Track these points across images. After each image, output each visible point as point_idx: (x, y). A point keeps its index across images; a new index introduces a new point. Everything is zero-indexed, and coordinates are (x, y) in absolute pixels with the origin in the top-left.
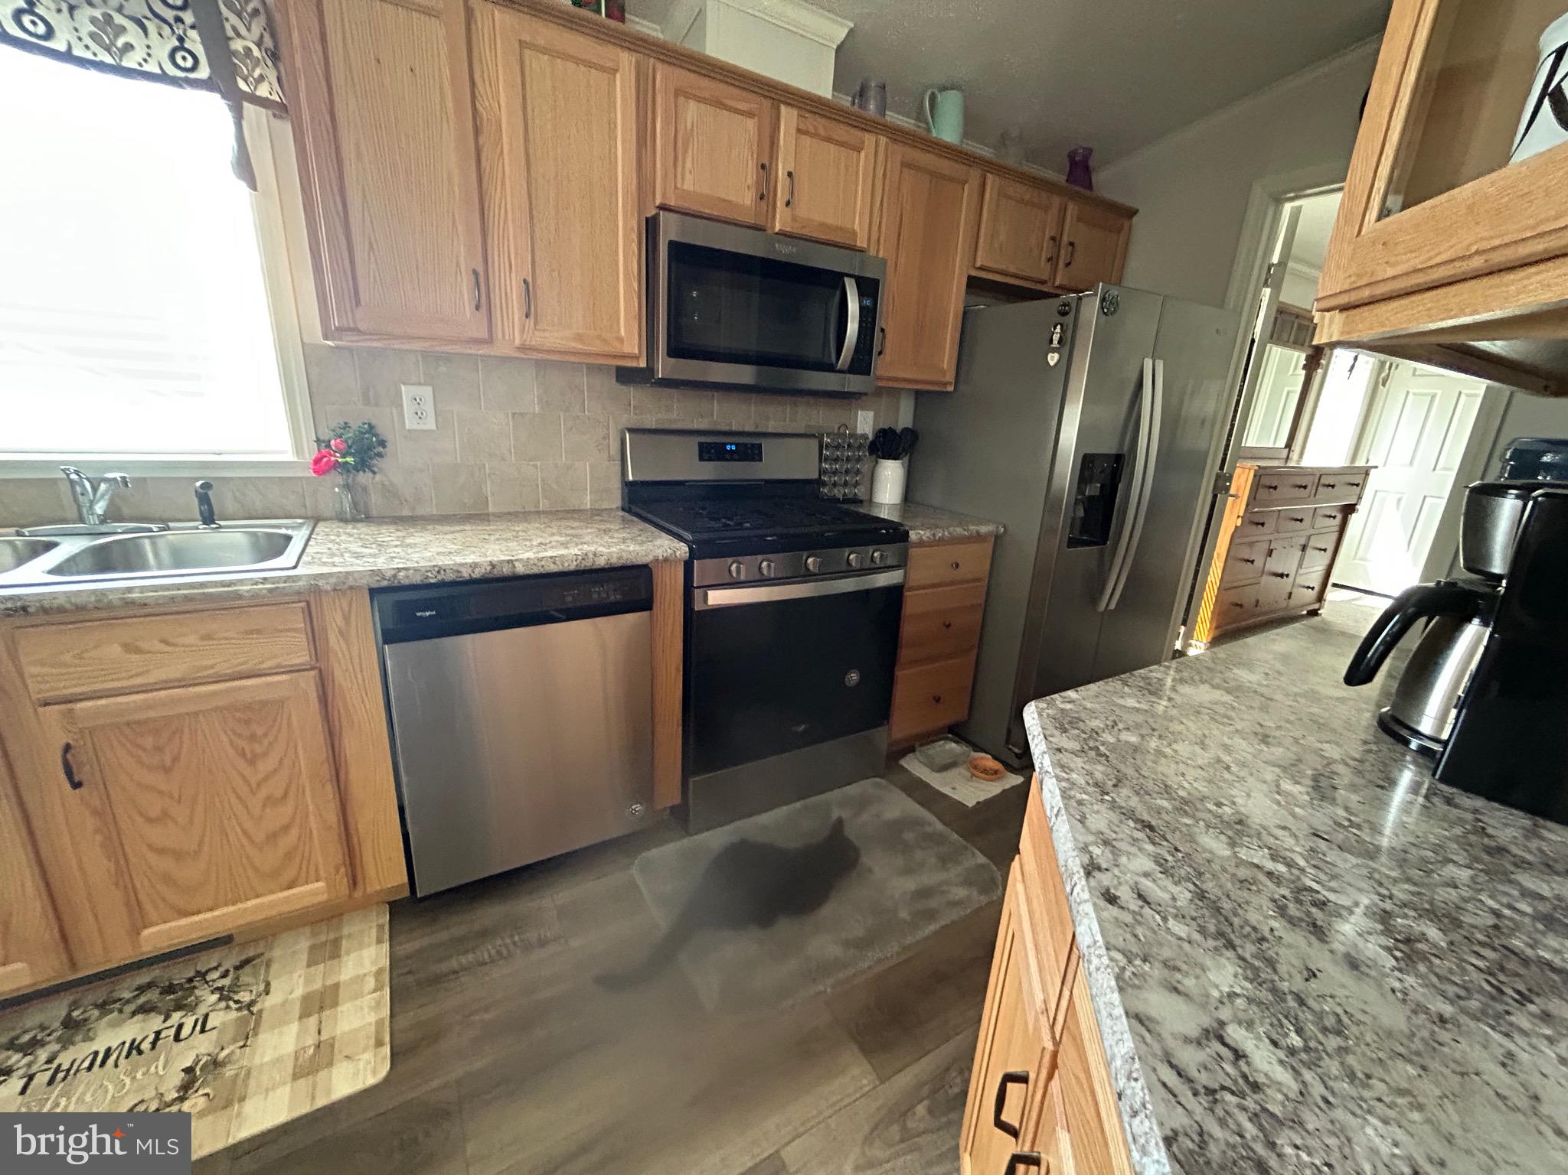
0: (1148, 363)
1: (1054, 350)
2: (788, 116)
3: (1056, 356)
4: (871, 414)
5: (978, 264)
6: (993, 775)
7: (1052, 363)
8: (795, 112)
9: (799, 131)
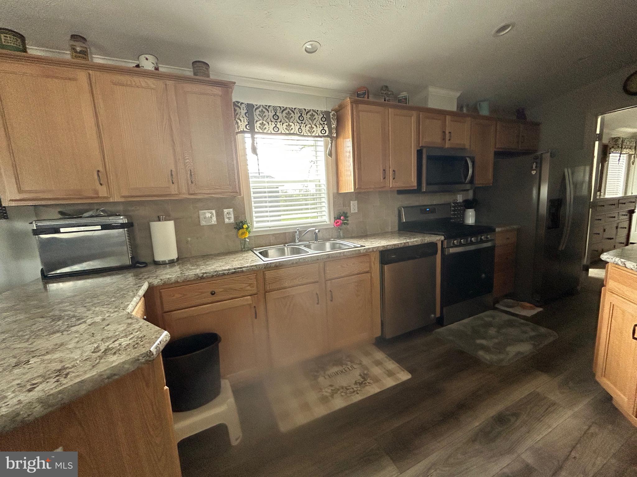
0: (566, 170)
1: (534, 170)
2: (448, 118)
3: (535, 172)
4: (461, 195)
5: (497, 147)
6: (531, 308)
7: (534, 174)
8: (450, 117)
9: (451, 121)
